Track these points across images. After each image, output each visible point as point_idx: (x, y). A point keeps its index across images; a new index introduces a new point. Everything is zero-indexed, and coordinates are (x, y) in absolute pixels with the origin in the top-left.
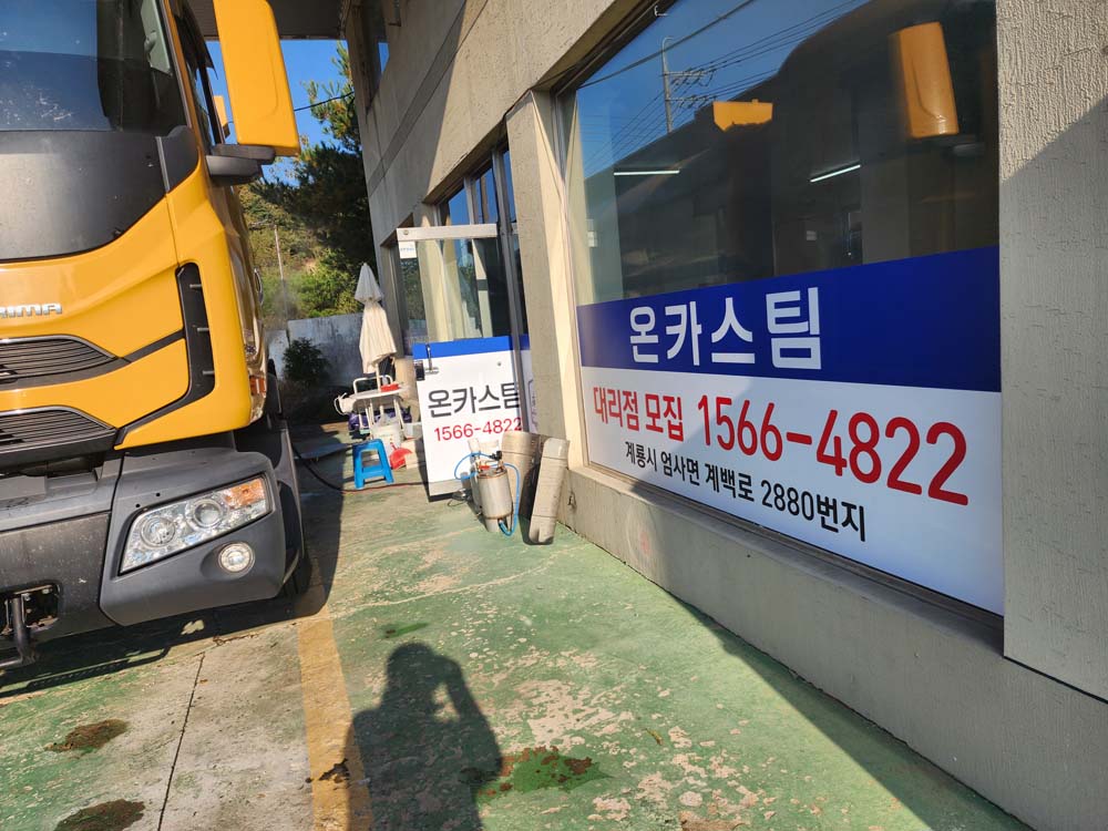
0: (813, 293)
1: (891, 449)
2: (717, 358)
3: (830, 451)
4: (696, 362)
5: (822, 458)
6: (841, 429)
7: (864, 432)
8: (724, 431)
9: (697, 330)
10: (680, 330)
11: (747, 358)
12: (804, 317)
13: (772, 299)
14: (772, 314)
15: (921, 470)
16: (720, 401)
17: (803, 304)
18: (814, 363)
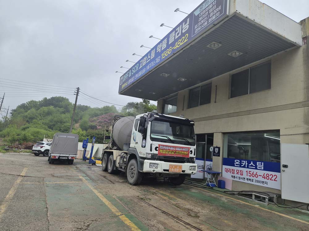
4: (246, 167)
6: (265, 175)
7: (268, 175)
8: (250, 175)
9: (247, 164)
10: (244, 164)
11: (254, 168)
12: (262, 165)
13: (258, 163)
14: (258, 164)
15: (273, 178)
16: (249, 171)
17: (262, 164)
18: (263, 169)
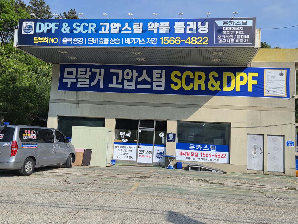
0: (215, 146)
1: (221, 156)
2: (204, 150)
3: (216, 156)
4: (201, 150)
5: (215, 156)
6: (217, 154)
7: (219, 155)
8: (204, 155)
9: (201, 147)
10: (199, 147)
11: (208, 150)
13: (211, 146)
15: (223, 157)
16: (204, 153)
18: (215, 150)
